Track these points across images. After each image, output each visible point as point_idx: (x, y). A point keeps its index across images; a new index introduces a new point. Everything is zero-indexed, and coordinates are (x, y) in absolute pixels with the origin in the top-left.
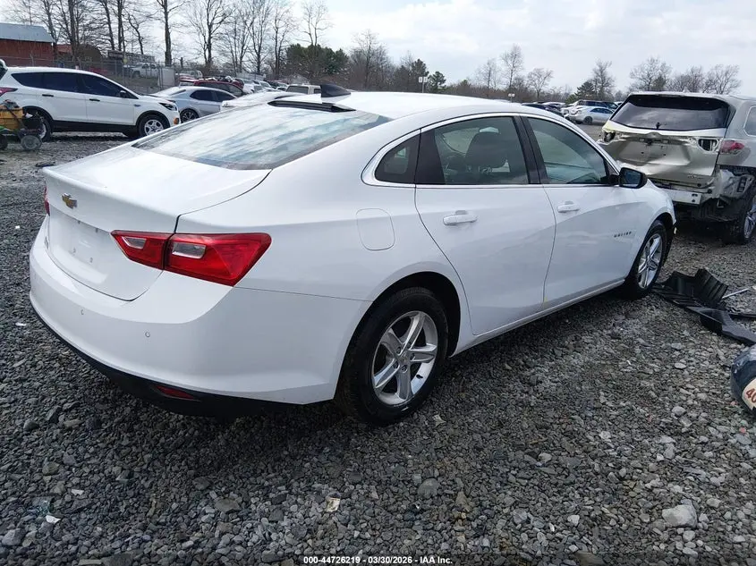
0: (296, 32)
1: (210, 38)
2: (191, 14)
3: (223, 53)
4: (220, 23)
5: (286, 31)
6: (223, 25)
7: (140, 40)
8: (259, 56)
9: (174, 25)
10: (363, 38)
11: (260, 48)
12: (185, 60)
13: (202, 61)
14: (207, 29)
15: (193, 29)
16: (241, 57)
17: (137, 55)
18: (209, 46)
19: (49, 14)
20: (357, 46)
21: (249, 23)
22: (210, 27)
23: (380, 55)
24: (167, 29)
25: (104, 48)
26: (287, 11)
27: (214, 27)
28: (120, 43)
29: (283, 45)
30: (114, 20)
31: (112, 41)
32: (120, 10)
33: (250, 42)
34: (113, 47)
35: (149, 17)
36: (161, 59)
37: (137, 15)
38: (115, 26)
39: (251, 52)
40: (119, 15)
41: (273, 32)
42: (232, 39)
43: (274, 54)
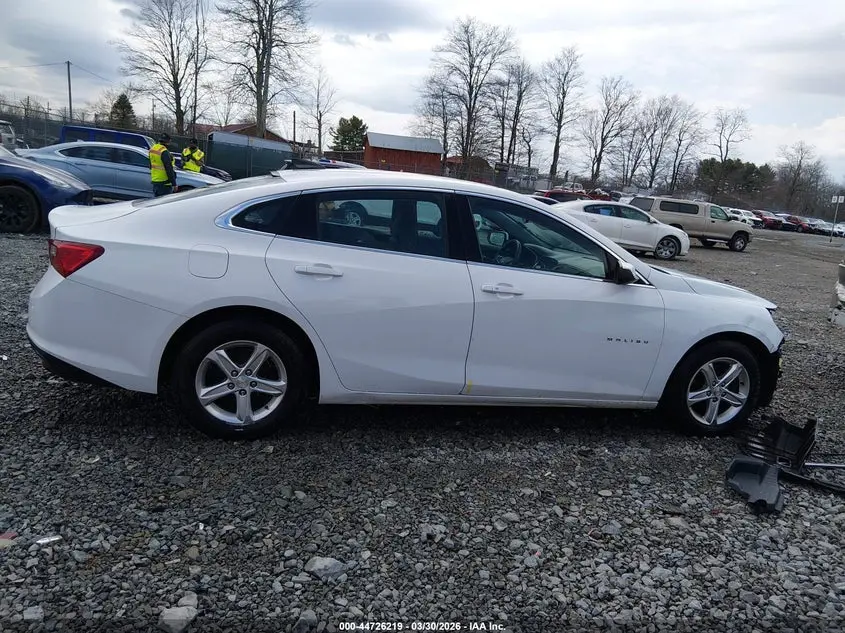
0: (704, 144)
1: (602, 151)
2: (586, 127)
3: (614, 167)
4: (616, 135)
5: (690, 144)
6: (618, 139)
7: (530, 152)
8: (654, 169)
9: (566, 139)
10: (793, 152)
11: (657, 161)
12: (570, 173)
13: (588, 175)
14: (600, 142)
15: (585, 142)
16: (633, 171)
17: (522, 168)
18: (599, 159)
19: (446, 129)
20: (783, 161)
21: (648, 136)
22: (603, 140)
23: (815, 172)
24: (558, 142)
25: (493, 160)
26: (696, 123)
27: (608, 140)
28: (509, 155)
29: (685, 158)
30: (508, 133)
31: (502, 154)
32: (515, 124)
33: (646, 155)
34: (502, 159)
35: (542, 131)
36: (545, 171)
37: (530, 129)
38: (507, 140)
39: (645, 166)
40: (514, 130)
41: (675, 144)
42: (626, 153)
43: (672, 168)
